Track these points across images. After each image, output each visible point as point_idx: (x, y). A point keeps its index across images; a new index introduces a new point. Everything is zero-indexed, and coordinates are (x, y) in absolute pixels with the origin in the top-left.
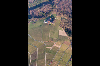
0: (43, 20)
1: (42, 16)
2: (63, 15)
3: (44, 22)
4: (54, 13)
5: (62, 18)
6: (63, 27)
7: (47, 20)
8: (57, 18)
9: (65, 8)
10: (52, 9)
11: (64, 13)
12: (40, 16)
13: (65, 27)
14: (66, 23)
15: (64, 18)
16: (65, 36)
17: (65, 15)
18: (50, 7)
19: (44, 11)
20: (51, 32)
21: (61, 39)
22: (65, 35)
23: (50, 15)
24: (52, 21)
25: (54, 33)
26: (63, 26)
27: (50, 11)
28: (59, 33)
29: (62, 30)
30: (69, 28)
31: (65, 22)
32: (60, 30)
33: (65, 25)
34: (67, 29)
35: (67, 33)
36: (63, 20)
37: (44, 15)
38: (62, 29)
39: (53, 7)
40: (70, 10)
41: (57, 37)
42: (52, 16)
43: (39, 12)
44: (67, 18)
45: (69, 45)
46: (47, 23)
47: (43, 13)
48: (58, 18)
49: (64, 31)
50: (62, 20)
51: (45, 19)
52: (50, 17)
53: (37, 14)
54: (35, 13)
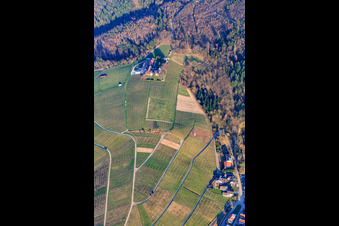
0: (130, 67)
1: (125, 56)
2: (192, 48)
3: (133, 71)
4: (164, 43)
5: (186, 58)
6: (191, 87)
7: (141, 66)
8: (173, 59)
9: (196, 28)
10: (158, 30)
11: (193, 43)
12: (121, 52)
13: (197, 86)
14: (199, 72)
15: (193, 59)
16: (196, 115)
17: (197, 47)
18: (153, 26)
19: (134, 38)
20: (153, 101)
21: (182, 122)
22: (196, 108)
23: (152, 51)
24: (156, 68)
25: (161, 103)
26: (189, 81)
27: (150, 38)
28: (176, 105)
29: (188, 96)
30: (208, 88)
31: (196, 69)
32: (179, 96)
33: (196, 79)
34: (203, 90)
35: (201, 104)
36: (191, 64)
37: (132, 50)
38: (188, 90)
39: (161, 25)
40: (211, 33)
41: (171, 116)
42: (158, 52)
43: (118, 42)
44: (201, 58)
45: (207, 141)
46: (142, 75)
47: (129, 45)
48: (175, 59)
49: (192, 98)
50: (187, 64)
51: (134, 64)
52: (150, 56)
53: (112, 49)
54: (105, 45)
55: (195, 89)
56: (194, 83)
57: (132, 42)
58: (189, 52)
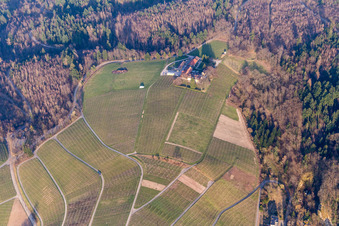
0: (162, 65)
1: (159, 48)
2: (257, 50)
3: (165, 70)
4: (219, 37)
5: (246, 65)
6: (243, 107)
7: (177, 65)
8: (226, 63)
9: (270, 23)
10: (214, 17)
11: (260, 43)
12: (155, 42)
13: (253, 108)
14: (259, 87)
15: (255, 67)
16: (241, 149)
17: (264, 51)
18: (209, 12)
19: (178, 25)
20: (182, 117)
21: (217, 155)
23: (200, 47)
24: (198, 71)
25: (193, 122)
26: (243, 98)
27: (201, 28)
28: (214, 129)
29: (237, 119)
30: (268, 112)
31: (256, 82)
32: (223, 118)
33: (252, 97)
34: (259, 114)
35: (253, 134)
36: (250, 73)
37: (171, 40)
38: (238, 111)
39: (219, 11)
40: (290, 34)
41: (203, 144)
42: (207, 49)
43: (154, 26)
44: (267, 68)
45: (248, 190)
46: (175, 77)
47: (167, 33)
48: (229, 63)
49: (241, 123)
50: (245, 73)
51: (169, 61)
52: (195, 53)
53: (144, 35)
54: (136, 28)
55: (248, 112)
56: (249, 103)
57: (173, 30)
58: (252, 56)
